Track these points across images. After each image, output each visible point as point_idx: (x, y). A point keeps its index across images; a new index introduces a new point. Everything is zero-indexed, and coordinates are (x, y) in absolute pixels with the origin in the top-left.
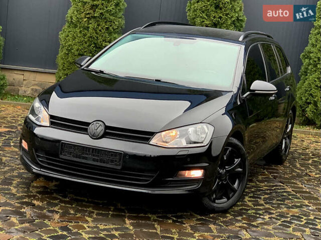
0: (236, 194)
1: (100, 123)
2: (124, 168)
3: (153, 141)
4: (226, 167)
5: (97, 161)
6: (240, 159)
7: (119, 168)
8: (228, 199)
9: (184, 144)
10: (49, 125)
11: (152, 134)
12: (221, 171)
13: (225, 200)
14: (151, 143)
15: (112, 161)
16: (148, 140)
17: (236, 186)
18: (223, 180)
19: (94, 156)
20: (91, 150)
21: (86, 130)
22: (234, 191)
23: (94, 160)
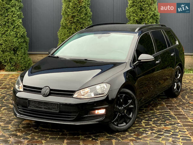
0: (131, 121)
1: (47, 87)
2: (60, 112)
3: (75, 95)
4: (123, 105)
5: (47, 109)
6: (131, 100)
7: (58, 112)
8: (127, 123)
9: (93, 96)
10: (22, 91)
11: (74, 92)
12: (120, 108)
13: (125, 124)
14: (74, 97)
15: (54, 108)
16: (72, 95)
17: (131, 116)
18: (122, 113)
19: (45, 106)
20: (43, 103)
21: (40, 92)
22: (130, 119)
23: (45, 108)
